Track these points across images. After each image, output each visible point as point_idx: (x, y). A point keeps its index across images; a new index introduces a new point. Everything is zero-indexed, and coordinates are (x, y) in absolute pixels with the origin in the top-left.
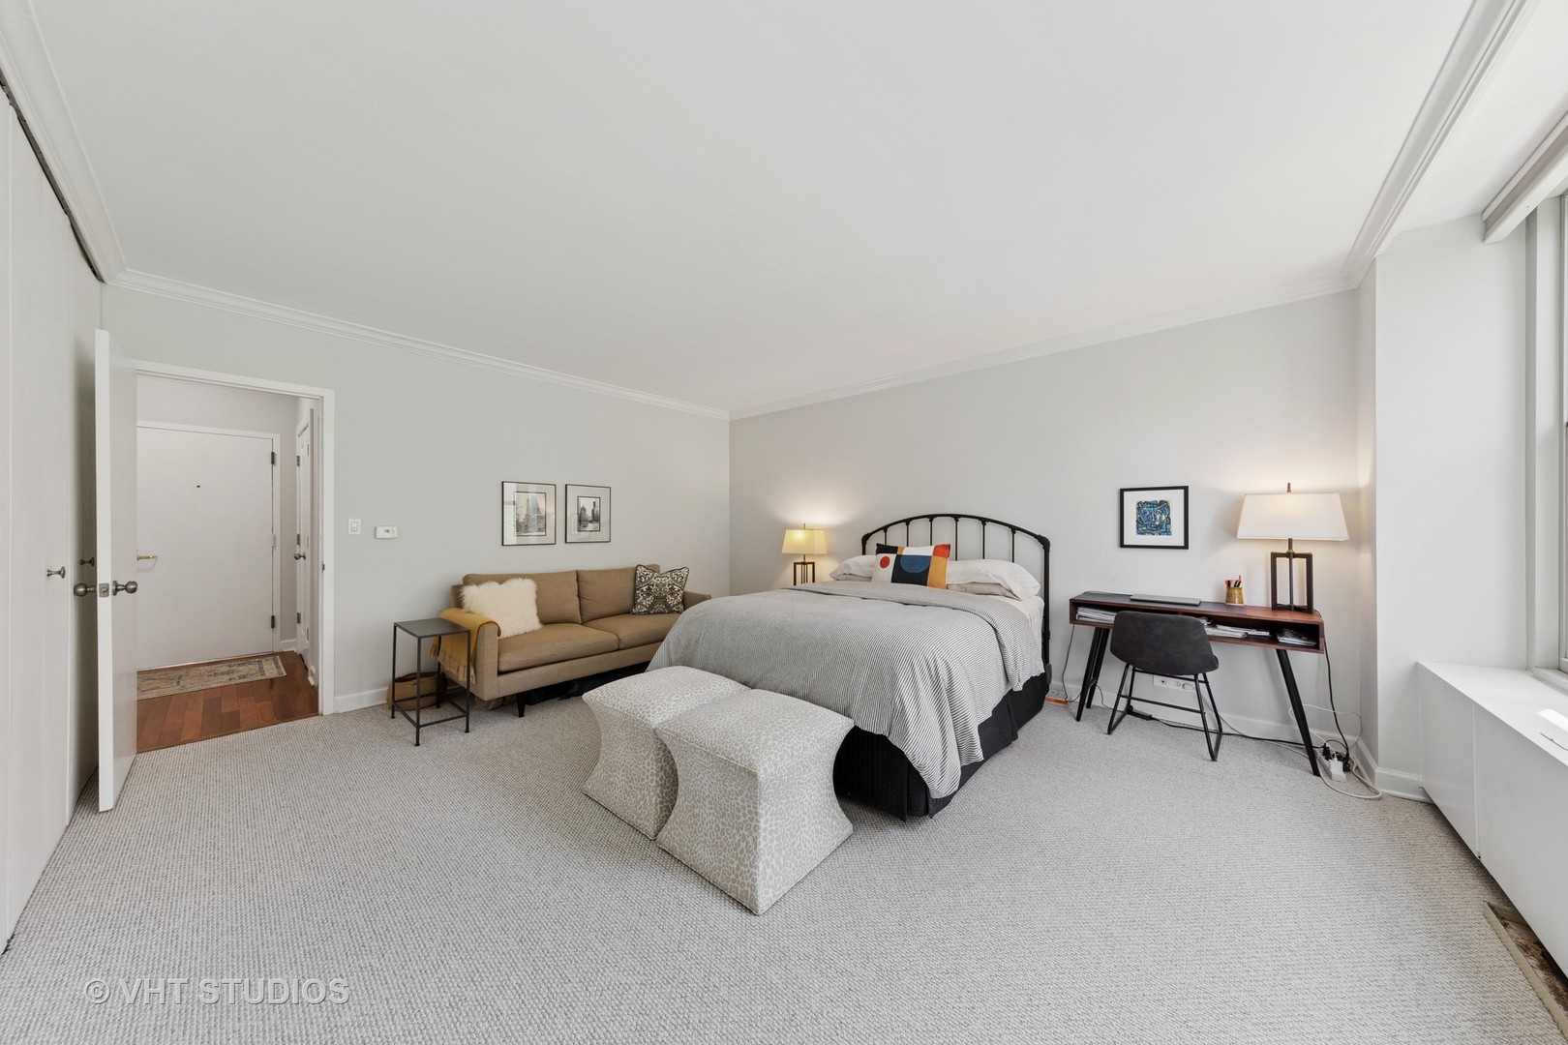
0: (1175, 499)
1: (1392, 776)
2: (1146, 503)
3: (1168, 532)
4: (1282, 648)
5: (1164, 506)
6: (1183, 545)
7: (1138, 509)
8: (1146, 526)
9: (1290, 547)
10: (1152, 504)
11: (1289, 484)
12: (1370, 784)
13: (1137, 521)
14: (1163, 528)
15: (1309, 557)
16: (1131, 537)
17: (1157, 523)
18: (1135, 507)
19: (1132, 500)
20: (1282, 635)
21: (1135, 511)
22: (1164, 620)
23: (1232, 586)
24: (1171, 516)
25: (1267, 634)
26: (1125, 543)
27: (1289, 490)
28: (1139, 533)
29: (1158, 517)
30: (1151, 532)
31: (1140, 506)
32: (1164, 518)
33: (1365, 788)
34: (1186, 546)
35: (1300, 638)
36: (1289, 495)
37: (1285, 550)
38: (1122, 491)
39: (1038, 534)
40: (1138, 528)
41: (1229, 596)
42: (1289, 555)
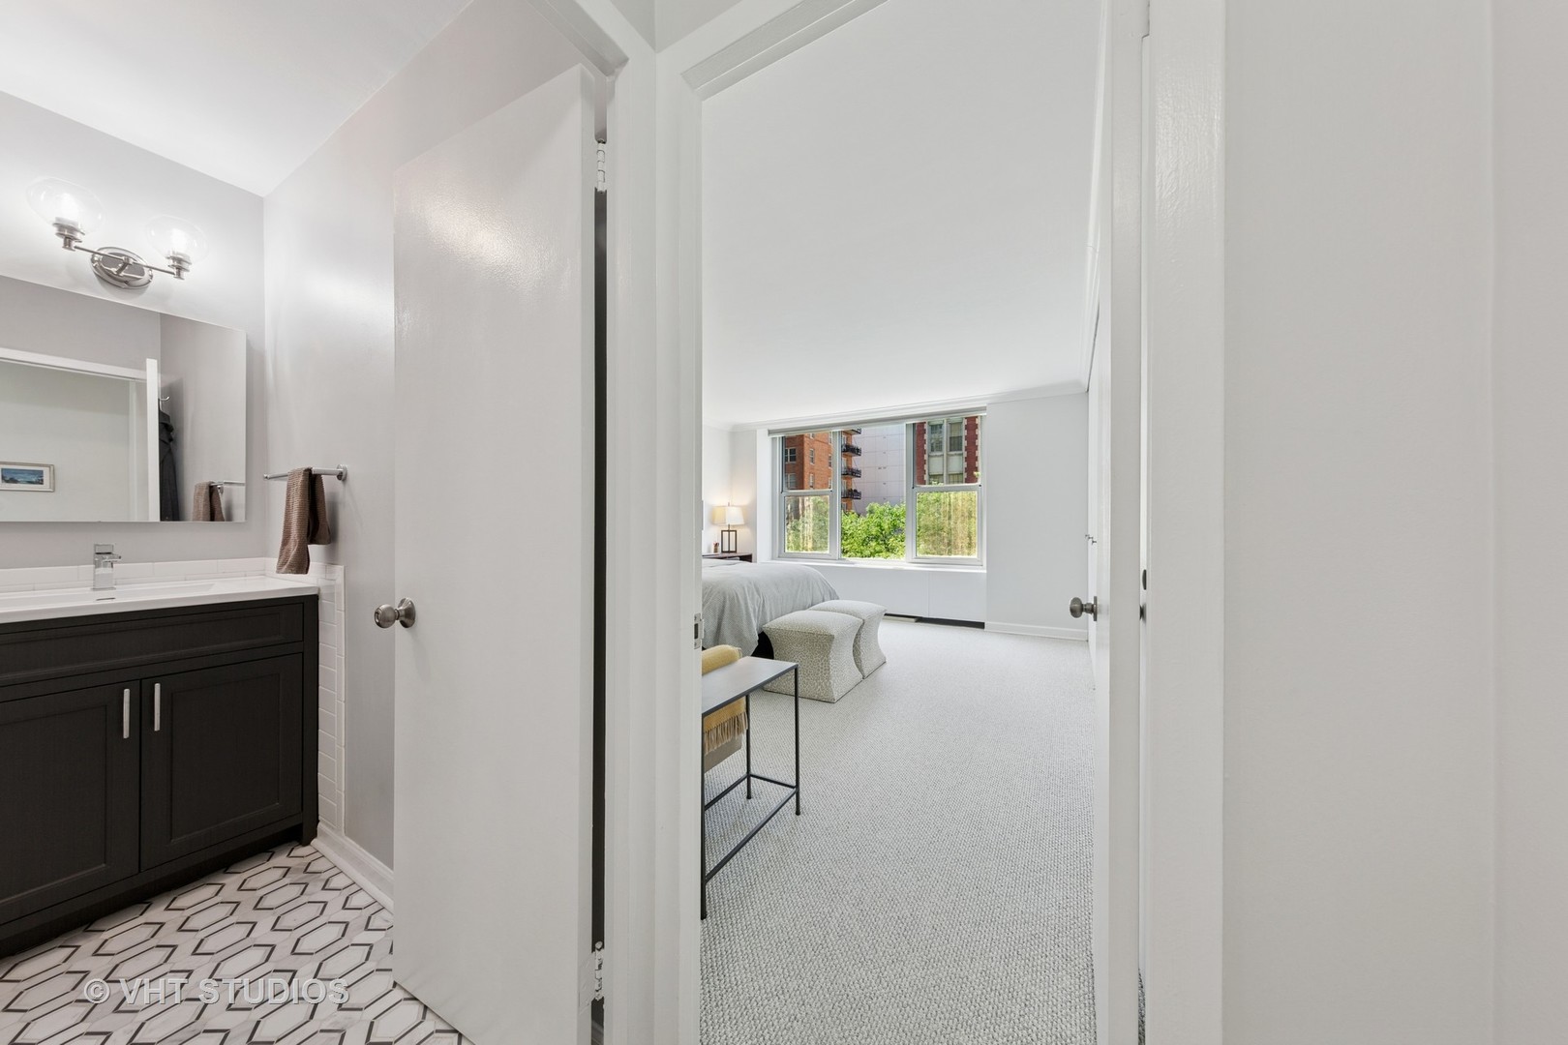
9: (729, 528)
15: (736, 532)
42: (729, 531)
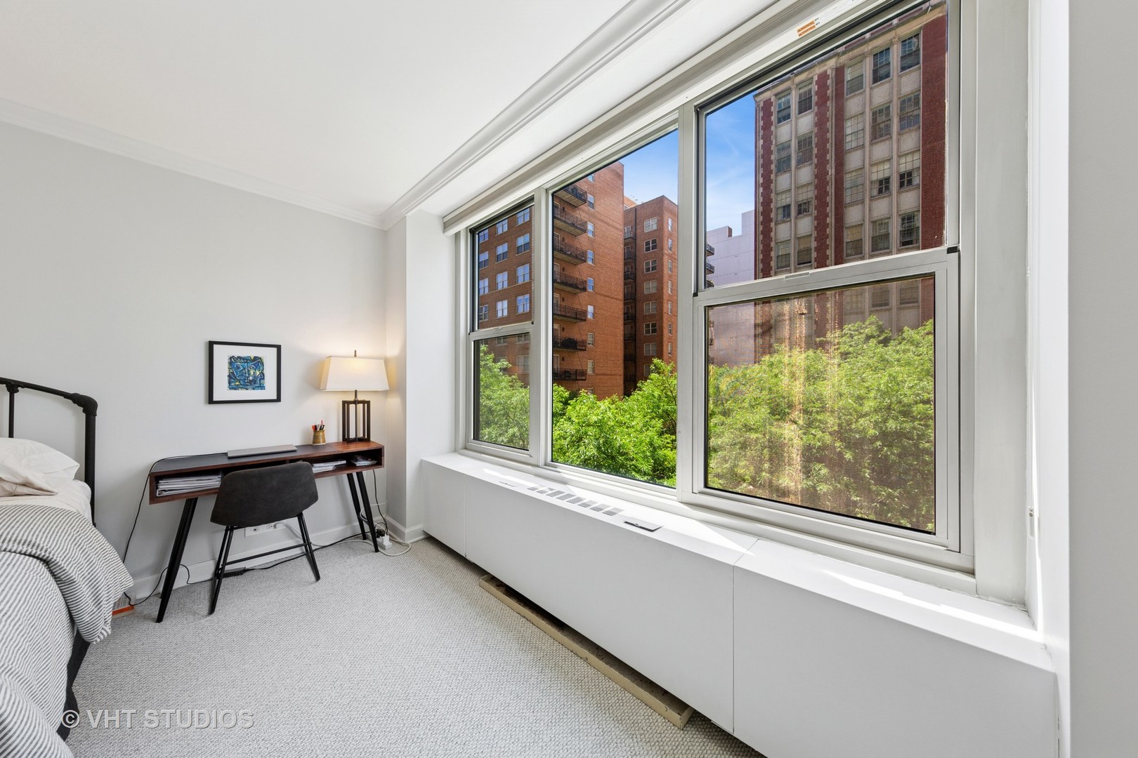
0: (269, 356)
1: (412, 531)
2: (239, 357)
3: (262, 387)
4: (359, 470)
5: (258, 362)
6: (275, 398)
7: (231, 363)
8: (239, 381)
9: (356, 397)
10: (246, 360)
11: (355, 351)
12: (401, 541)
13: (229, 376)
14: (257, 383)
15: (368, 403)
16: (222, 391)
17: (251, 378)
18: (226, 361)
19: (222, 356)
20: (357, 461)
21: (226, 365)
22: (279, 471)
23: (318, 430)
24: (265, 372)
25: (344, 462)
26: (215, 399)
27: (355, 356)
28: (231, 388)
29: (252, 372)
30: (245, 387)
31: (233, 361)
32: (258, 373)
33: (399, 546)
34: (278, 399)
35: (367, 460)
36: (355, 359)
37: (352, 398)
38: (211, 344)
39: (71, 391)
40: (230, 383)
41: (316, 438)
42: (356, 402)
